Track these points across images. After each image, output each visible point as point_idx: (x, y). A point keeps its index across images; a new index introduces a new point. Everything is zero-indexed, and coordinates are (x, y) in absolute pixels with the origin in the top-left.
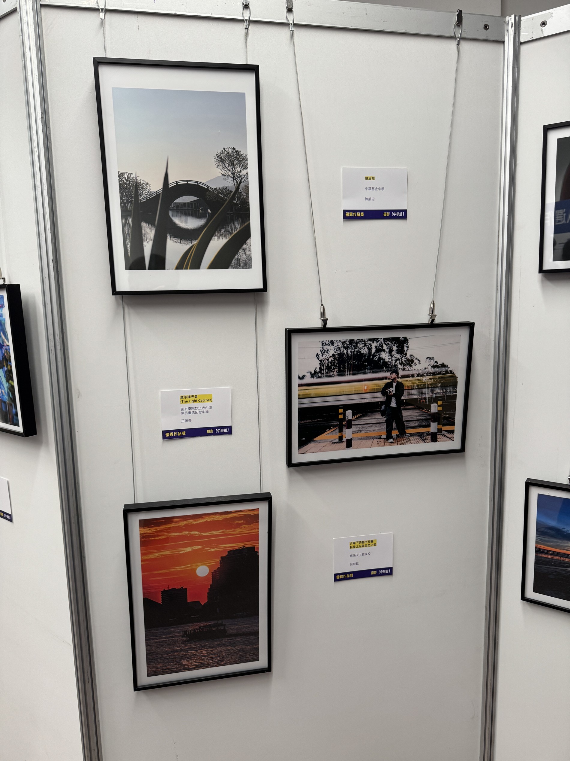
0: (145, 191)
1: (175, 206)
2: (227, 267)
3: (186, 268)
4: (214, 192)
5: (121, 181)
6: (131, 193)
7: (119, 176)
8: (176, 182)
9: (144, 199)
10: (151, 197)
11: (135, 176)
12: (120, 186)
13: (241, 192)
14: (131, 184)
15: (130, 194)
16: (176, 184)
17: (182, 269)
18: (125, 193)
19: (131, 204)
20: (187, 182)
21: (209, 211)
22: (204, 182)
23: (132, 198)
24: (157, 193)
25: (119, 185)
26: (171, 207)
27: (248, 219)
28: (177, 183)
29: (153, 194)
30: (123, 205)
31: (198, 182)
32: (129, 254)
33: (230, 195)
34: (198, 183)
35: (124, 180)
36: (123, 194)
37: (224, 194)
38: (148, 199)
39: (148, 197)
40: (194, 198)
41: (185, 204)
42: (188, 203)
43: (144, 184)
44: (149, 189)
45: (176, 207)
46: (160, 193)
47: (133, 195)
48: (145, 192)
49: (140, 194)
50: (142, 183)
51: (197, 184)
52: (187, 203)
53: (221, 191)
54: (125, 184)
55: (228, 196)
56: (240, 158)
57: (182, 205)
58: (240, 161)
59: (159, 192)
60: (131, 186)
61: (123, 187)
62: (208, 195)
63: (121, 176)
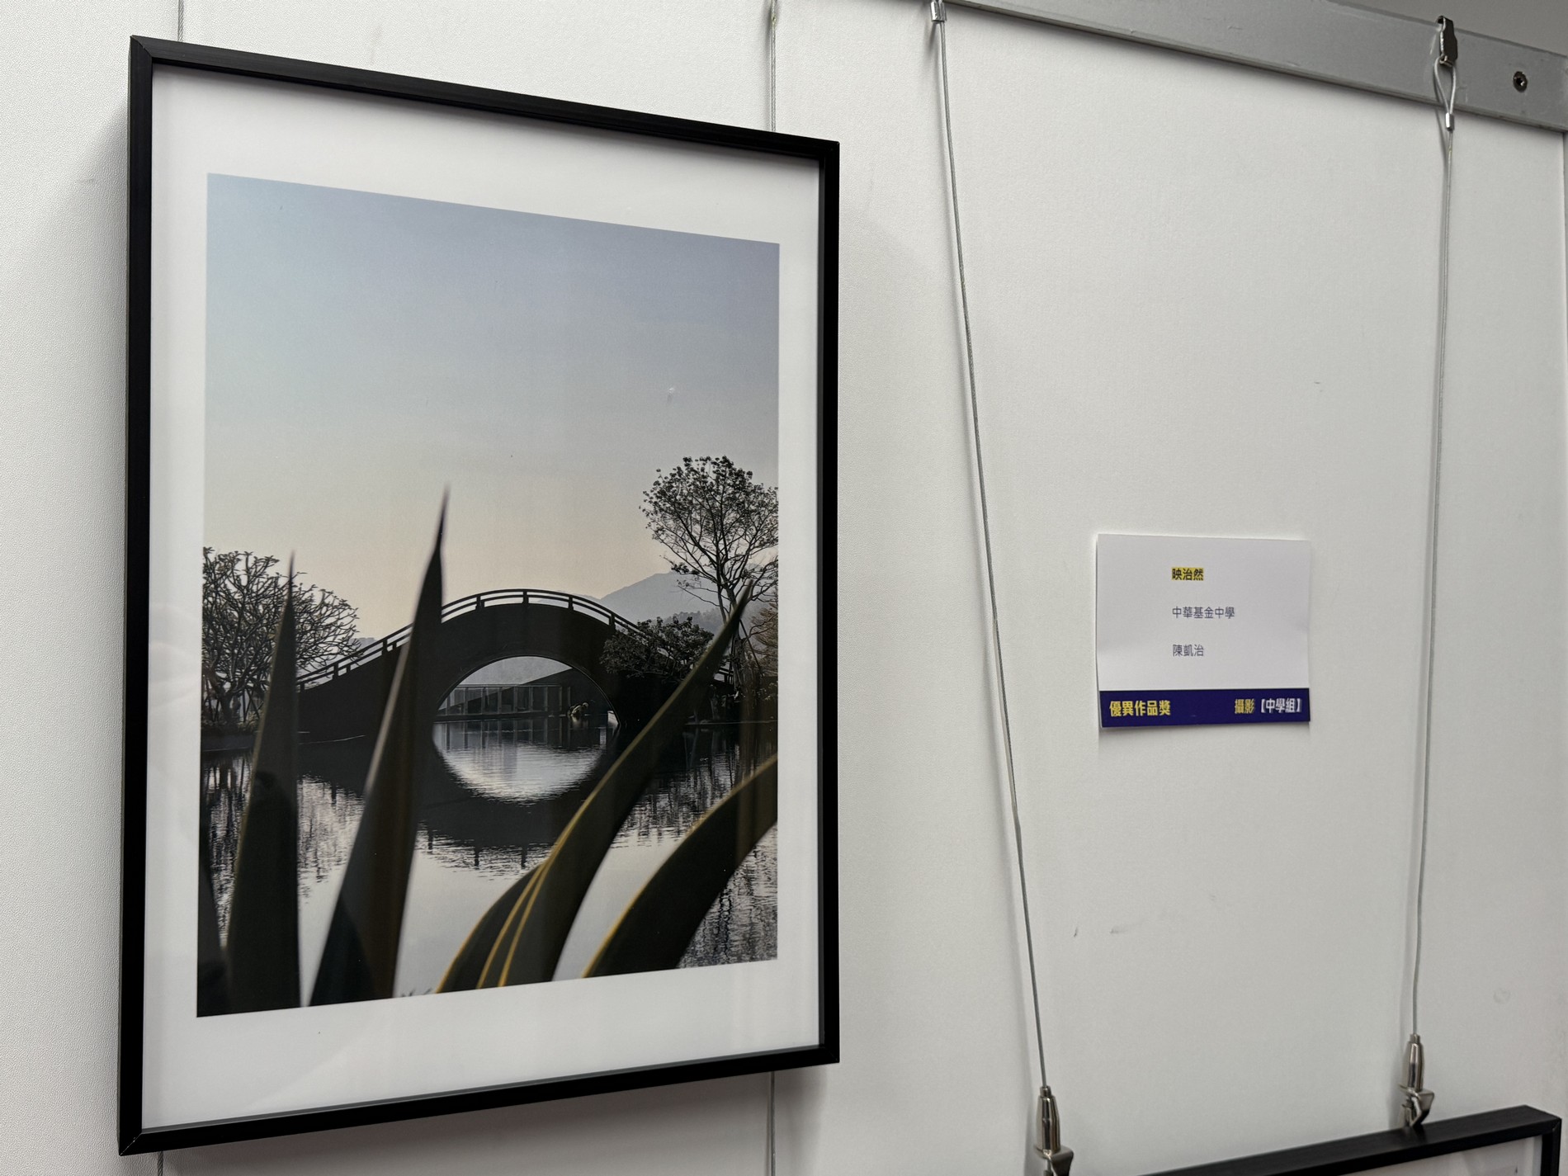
0: (330, 639)
1: (464, 700)
2: (670, 962)
3: (492, 983)
4: (638, 638)
5: (217, 593)
6: (258, 649)
7: (208, 569)
8: (478, 596)
9: (323, 672)
10: (353, 667)
11: (284, 572)
12: (207, 617)
13: (747, 638)
14: (266, 607)
15: (257, 653)
16: (473, 608)
17: (472, 986)
18: (232, 647)
19: (255, 699)
20: (526, 597)
21: (612, 718)
22: (597, 596)
23: (263, 668)
24: (386, 645)
25: (205, 610)
26: (444, 706)
27: (769, 746)
28: (480, 603)
29: (366, 653)
30: (214, 703)
31: (571, 597)
32: (224, 936)
33: (703, 650)
34: (571, 602)
35: (233, 589)
36: (221, 651)
37: (677, 647)
38: (341, 673)
39: (340, 665)
40: (550, 667)
41: (507, 693)
42: (524, 689)
43: (327, 605)
44: (347, 631)
45: (466, 707)
46: (398, 644)
47: (269, 659)
48: (330, 644)
49: (305, 650)
50: (317, 601)
51: (565, 605)
52: (520, 687)
53: (668, 636)
54: (235, 607)
55: (692, 654)
56: (751, 503)
57: (494, 696)
58: (748, 513)
59: (394, 644)
60: (264, 614)
61: (224, 618)
62: (612, 650)
63: (216, 571)
